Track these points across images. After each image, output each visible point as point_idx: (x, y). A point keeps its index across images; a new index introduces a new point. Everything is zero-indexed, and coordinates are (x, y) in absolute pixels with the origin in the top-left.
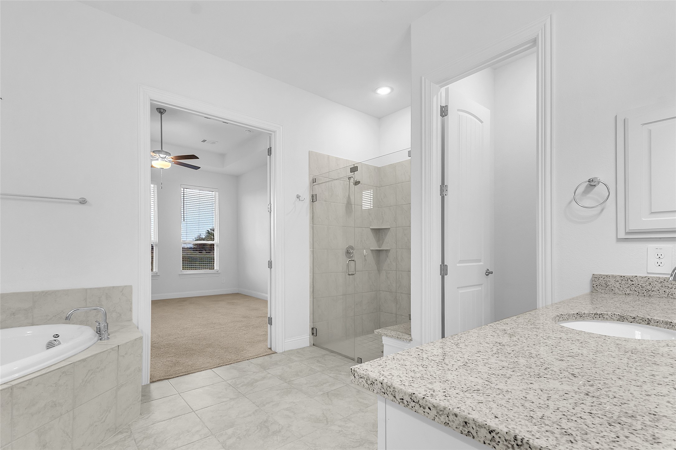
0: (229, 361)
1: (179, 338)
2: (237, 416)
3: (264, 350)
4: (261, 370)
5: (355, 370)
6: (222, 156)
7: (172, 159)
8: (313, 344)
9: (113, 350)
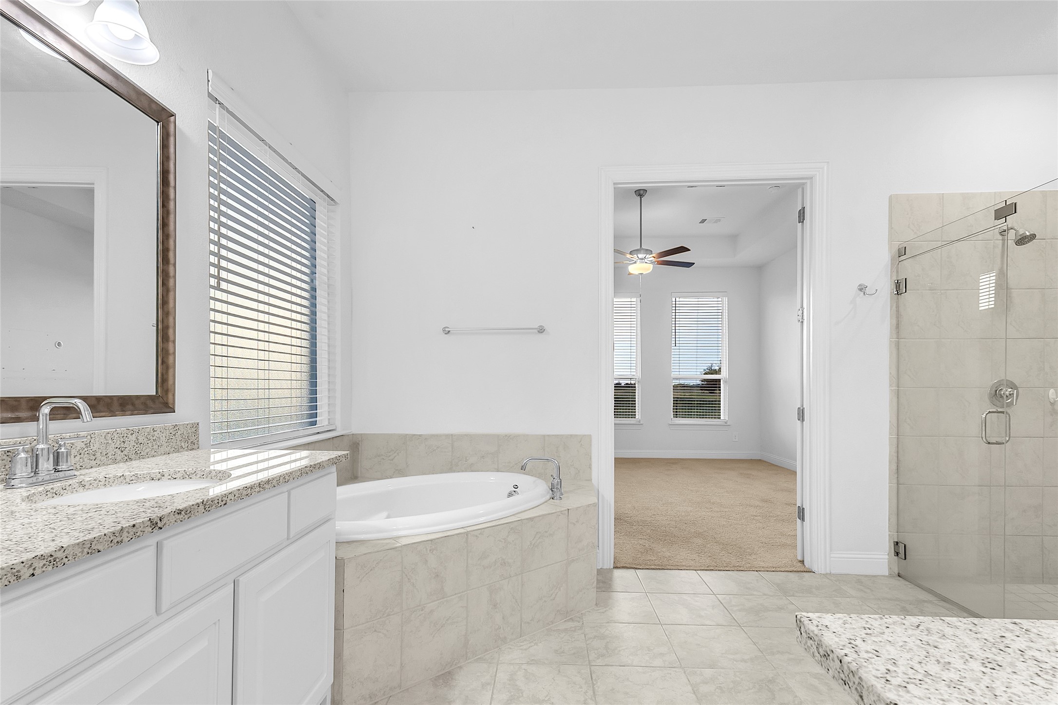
0: (726, 565)
1: (658, 516)
2: (722, 654)
3: (790, 562)
4: (779, 594)
5: (802, 620)
6: (733, 239)
7: (653, 258)
8: (899, 573)
9: (562, 514)
